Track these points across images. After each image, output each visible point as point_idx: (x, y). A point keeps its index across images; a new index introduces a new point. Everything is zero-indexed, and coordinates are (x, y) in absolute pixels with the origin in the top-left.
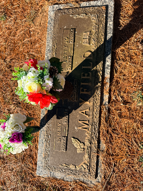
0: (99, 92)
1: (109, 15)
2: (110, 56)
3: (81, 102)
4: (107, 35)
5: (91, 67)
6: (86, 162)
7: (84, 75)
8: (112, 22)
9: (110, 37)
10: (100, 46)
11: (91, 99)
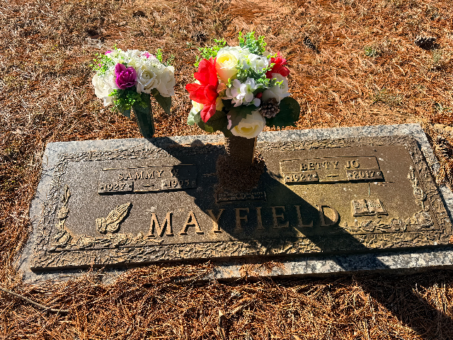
0: (244, 251)
1: (440, 255)
2: (338, 268)
3: (216, 213)
4: (389, 255)
5: (301, 225)
6: (74, 242)
7: (279, 211)
8: (424, 264)
9: (387, 264)
10: (356, 240)
11: (225, 236)
